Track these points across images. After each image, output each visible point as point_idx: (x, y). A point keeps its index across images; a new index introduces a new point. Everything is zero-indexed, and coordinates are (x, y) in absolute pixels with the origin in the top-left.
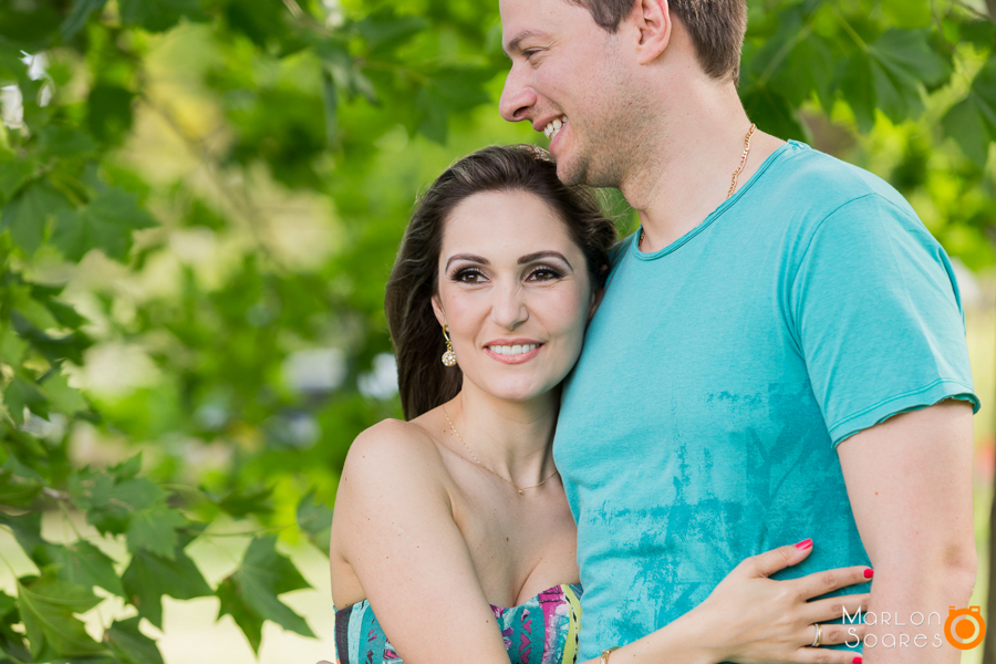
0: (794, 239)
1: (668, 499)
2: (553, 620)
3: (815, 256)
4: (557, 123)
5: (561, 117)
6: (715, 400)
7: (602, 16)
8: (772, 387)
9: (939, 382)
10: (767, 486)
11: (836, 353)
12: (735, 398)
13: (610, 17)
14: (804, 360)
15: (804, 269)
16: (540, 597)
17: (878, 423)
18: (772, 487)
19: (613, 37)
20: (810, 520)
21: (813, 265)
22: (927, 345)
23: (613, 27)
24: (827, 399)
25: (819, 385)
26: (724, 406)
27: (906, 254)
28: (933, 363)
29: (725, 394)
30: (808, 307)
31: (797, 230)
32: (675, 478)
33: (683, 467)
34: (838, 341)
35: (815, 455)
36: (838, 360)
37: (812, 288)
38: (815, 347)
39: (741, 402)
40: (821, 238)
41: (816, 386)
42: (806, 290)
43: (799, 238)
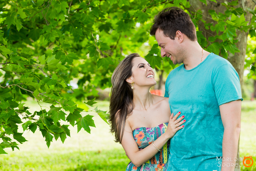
0: (214, 71)
1: (190, 112)
2: (162, 129)
3: (218, 74)
4: (171, 56)
5: (171, 55)
6: (200, 97)
7: (172, 38)
8: (209, 95)
9: (238, 97)
10: (207, 111)
11: (220, 90)
12: (203, 97)
13: (173, 37)
14: (214, 91)
15: (216, 76)
16: (159, 126)
17: (226, 103)
18: (208, 111)
19: (174, 40)
20: (213, 117)
21: (217, 75)
22: (236, 90)
23: (174, 39)
24: (218, 98)
25: (217, 96)
26: (201, 98)
27: (233, 74)
28: (237, 93)
29: (201, 96)
30: (216, 83)
31: (215, 69)
32: (191, 109)
33: (193, 107)
34: (221, 89)
35: (215, 107)
36: (221, 91)
37: (217, 79)
38: (217, 89)
39: (204, 97)
40: (219, 71)
41: (216, 96)
42: (216, 80)
43: (215, 71)
